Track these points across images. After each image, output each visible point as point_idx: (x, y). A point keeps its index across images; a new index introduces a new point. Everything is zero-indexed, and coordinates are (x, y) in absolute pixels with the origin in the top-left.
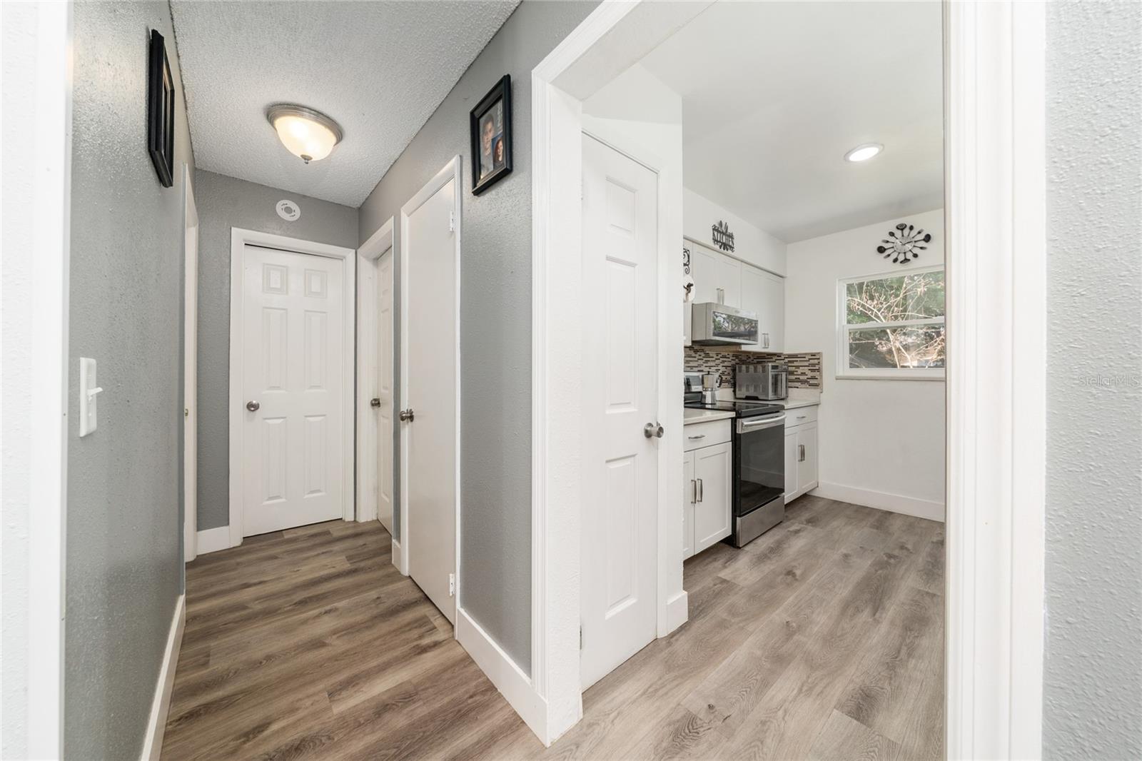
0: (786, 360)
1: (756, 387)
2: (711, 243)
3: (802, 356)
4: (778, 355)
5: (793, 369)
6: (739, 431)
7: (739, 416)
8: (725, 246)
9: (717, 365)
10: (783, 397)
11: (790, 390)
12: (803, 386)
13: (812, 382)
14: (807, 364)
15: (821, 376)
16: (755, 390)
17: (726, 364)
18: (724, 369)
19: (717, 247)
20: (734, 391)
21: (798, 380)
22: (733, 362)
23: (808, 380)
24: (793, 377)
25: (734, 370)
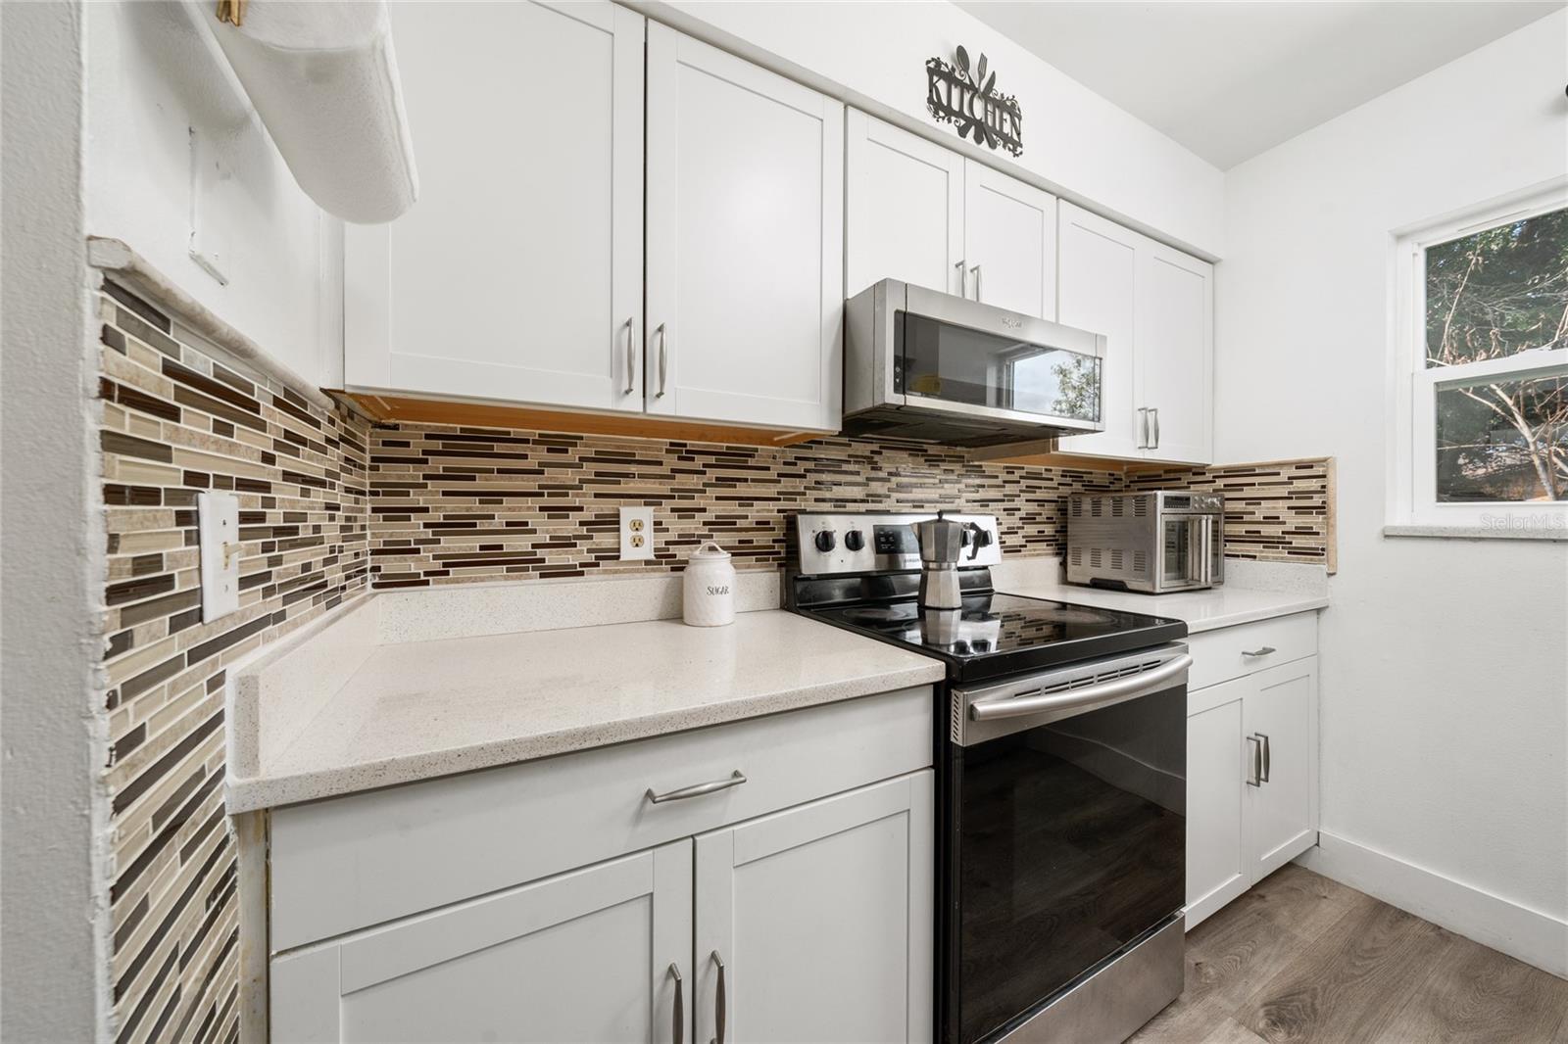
0: (1220, 483)
1: (1117, 555)
2: (923, 114)
3: (1270, 471)
4: (1197, 471)
5: (1240, 506)
9: (1011, 497)
10: (1203, 584)
11: (1230, 562)
12: (1270, 553)
13: (1298, 542)
14: (1283, 491)
15: (1329, 525)
16: (1117, 565)
17: (1039, 495)
18: (1033, 508)
19: (949, 129)
20: (1064, 564)
21: (1254, 537)
22: (1065, 491)
23: (1288, 538)
24: (1239, 529)
25: (1063, 511)
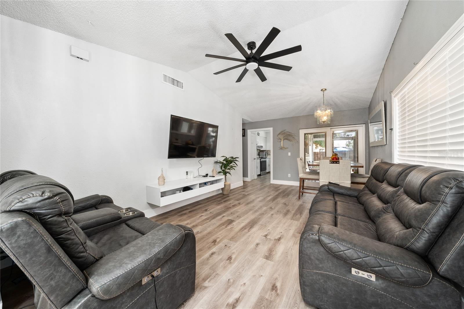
3: (268, 150)
4: (265, 150)
6: (261, 161)
7: (261, 159)
8: (259, 135)
10: (266, 156)
24: (267, 153)
